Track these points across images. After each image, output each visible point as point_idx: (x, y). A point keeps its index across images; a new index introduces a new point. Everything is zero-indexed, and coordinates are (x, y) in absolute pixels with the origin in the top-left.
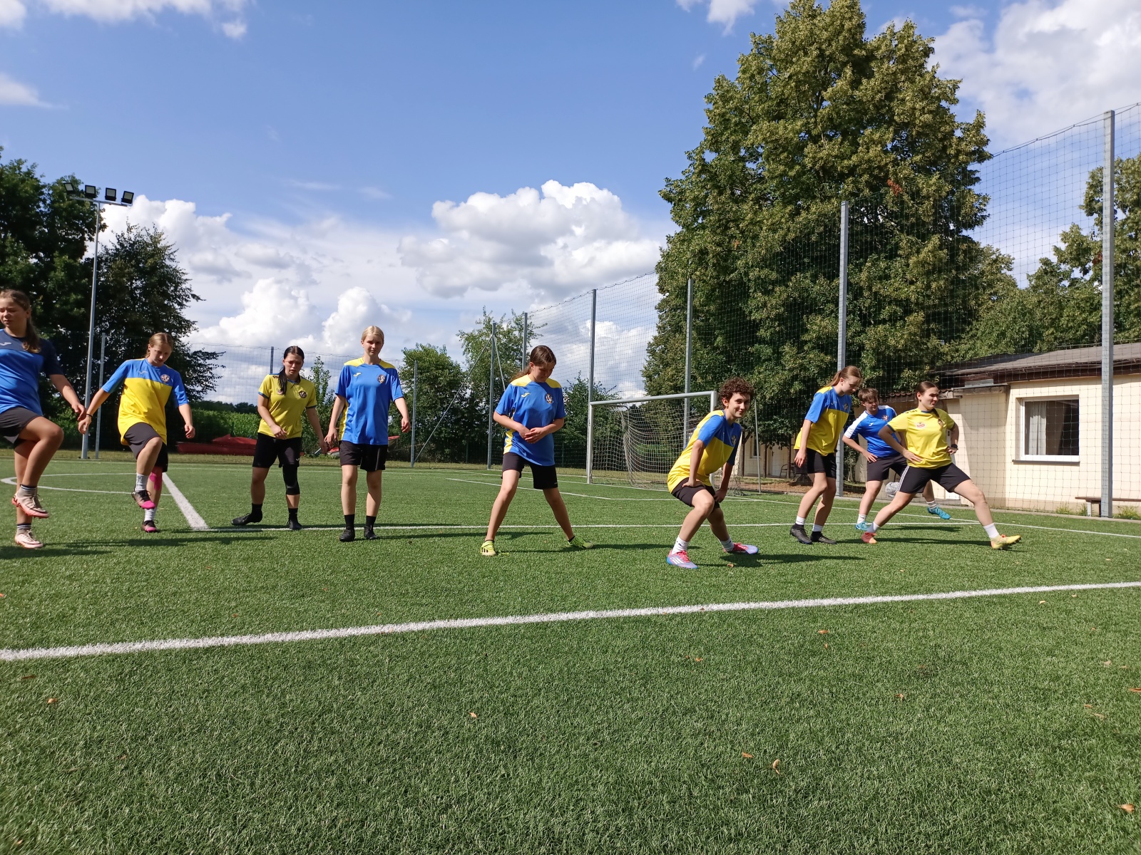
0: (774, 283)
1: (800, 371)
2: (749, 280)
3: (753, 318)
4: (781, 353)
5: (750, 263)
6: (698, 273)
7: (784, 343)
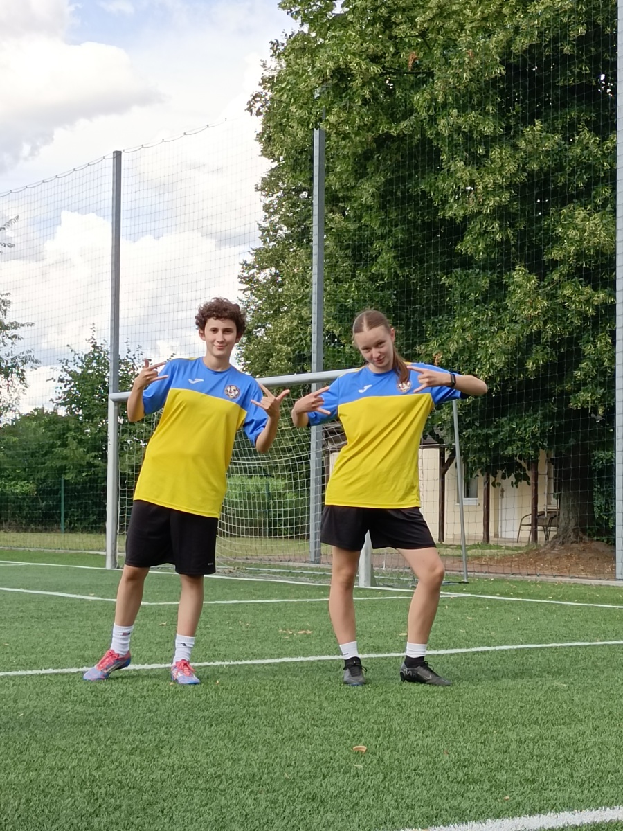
0: (489, 141)
1: (545, 323)
2: (438, 134)
3: (450, 214)
4: (506, 287)
5: (440, 99)
6: (332, 119)
7: (510, 267)
